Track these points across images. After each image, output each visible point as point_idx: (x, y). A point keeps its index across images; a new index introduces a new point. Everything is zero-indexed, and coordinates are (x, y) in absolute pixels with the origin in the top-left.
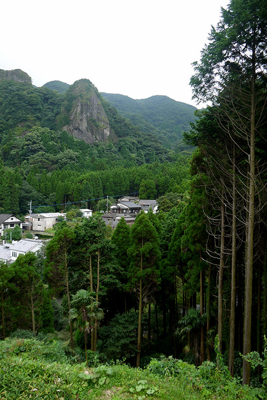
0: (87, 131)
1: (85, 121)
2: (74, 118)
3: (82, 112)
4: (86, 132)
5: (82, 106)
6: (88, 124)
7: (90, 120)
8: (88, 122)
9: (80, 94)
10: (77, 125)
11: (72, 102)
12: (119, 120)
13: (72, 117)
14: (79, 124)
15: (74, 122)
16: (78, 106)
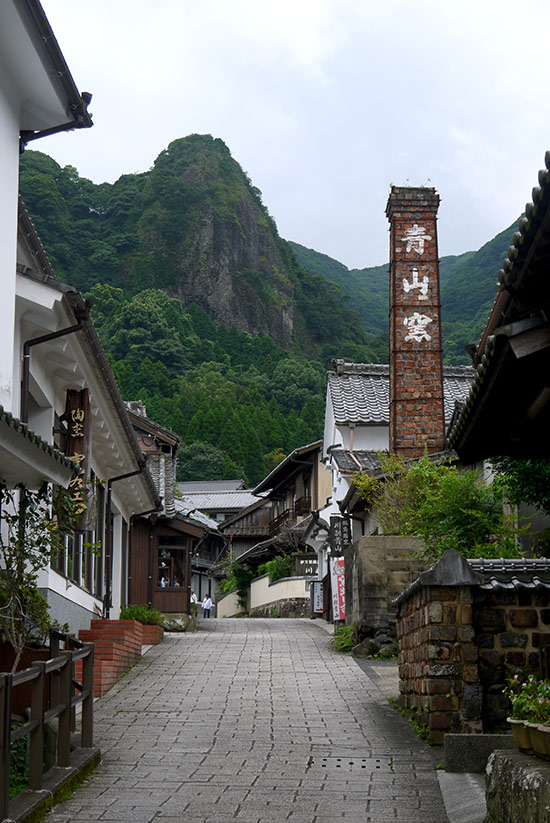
0: (235, 311)
1: (225, 277)
2: (191, 265)
3: (217, 247)
4: (230, 314)
5: (217, 226)
6: (235, 290)
7: (245, 276)
8: (236, 281)
9: (206, 188)
10: (199, 290)
11: (185, 210)
12: (312, 284)
13: (187, 261)
14: (207, 287)
15: (190, 281)
16: (204, 224)
